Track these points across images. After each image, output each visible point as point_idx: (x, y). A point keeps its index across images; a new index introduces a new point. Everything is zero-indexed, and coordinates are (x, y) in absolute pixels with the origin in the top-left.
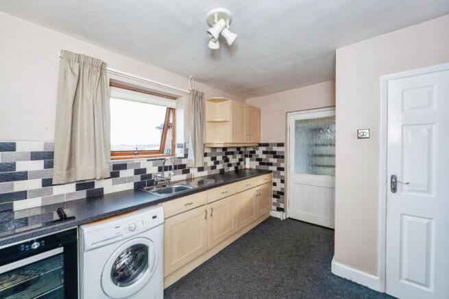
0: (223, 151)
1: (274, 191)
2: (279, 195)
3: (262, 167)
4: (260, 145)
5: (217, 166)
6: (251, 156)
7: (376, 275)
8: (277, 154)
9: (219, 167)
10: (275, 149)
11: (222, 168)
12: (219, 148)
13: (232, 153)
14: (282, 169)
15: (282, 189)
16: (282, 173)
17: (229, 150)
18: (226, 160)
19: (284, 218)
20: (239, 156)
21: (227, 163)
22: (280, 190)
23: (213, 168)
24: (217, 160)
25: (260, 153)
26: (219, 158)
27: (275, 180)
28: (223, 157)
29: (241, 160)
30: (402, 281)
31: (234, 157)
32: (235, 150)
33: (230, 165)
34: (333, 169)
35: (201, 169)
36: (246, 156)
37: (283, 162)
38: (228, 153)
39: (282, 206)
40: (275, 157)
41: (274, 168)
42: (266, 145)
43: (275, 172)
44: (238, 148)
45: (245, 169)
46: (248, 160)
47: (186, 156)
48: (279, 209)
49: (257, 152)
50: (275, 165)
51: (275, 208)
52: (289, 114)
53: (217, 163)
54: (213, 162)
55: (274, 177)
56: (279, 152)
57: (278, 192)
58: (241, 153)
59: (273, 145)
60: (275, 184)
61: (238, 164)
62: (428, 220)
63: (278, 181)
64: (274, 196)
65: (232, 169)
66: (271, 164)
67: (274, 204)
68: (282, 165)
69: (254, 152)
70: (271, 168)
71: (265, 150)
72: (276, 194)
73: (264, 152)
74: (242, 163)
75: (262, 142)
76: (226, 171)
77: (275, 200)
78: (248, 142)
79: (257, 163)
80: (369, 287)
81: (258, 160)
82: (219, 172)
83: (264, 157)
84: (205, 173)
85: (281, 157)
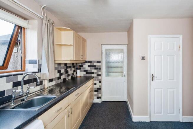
0: (65, 65)
1: (95, 88)
2: (98, 90)
3: (88, 75)
4: (86, 62)
5: (62, 76)
6: (80, 69)
7: (147, 115)
8: (97, 67)
9: (63, 77)
10: (95, 64)
11: (64, 78)
12: (62, 63)
13: (70, 67)
14: (100, 75)
15: (99, 86)
16: (99, 77)
17: (68, 65)
18: (67, 72)
19: (101, 102)
20: (73, 69)
21: (67, 74)
22: (98, 87)
23: (59, 78)
24: (61, 72)
25: (86, 66)
26: (63, 71)
27: (95, 82)
28: (65, 70)
29: (74, 71)
30: (155, 114)
31: (71, 70)
32: (71, 65)
33: (69, 75)
34: (122, 73)
35: (51, 80)
36: (77, 69)
37: (100, 71)
38: (67, 67)
39: (99, 95)
40: (96, 69)
41: (95, 75)
42: (90, 62)
43: (95, 77)
44: (73, 64)
45: (77, 77)
46: (78, 71)
47: (40, 70)
48: (98, 98)
49: (84, 66)
50: (96, 73)
51: (96, 97)
52: (102, 45)
53: (61, 74)
54: (59, 74)
55: (95, 80)
56: (98, 66)
57: (98, 88)
58: (74, 67)
59: (94, 62)
60: (95, 84)
61: (73, 74)
62: (161, 90)
63: (97, 82)
64: (95, 91)
65: (70, 78)
66: (93, 73)
67: (95, 95)
68: (99, 73)
69: (82, 66)
70: (93, 75)
71: (90, 65)
72: (96, 89)
73: (89, 66)
74: (75, 73)
75: (87, 60)
76: (67, 79)
77: (95, 93)
78: (82, 60)
79: (85, 73)
80: (146, 121)
81: (85, 71)
82: (62, 81)
83: (89, 69)
84: (54, 83)
85: (99, 69)
